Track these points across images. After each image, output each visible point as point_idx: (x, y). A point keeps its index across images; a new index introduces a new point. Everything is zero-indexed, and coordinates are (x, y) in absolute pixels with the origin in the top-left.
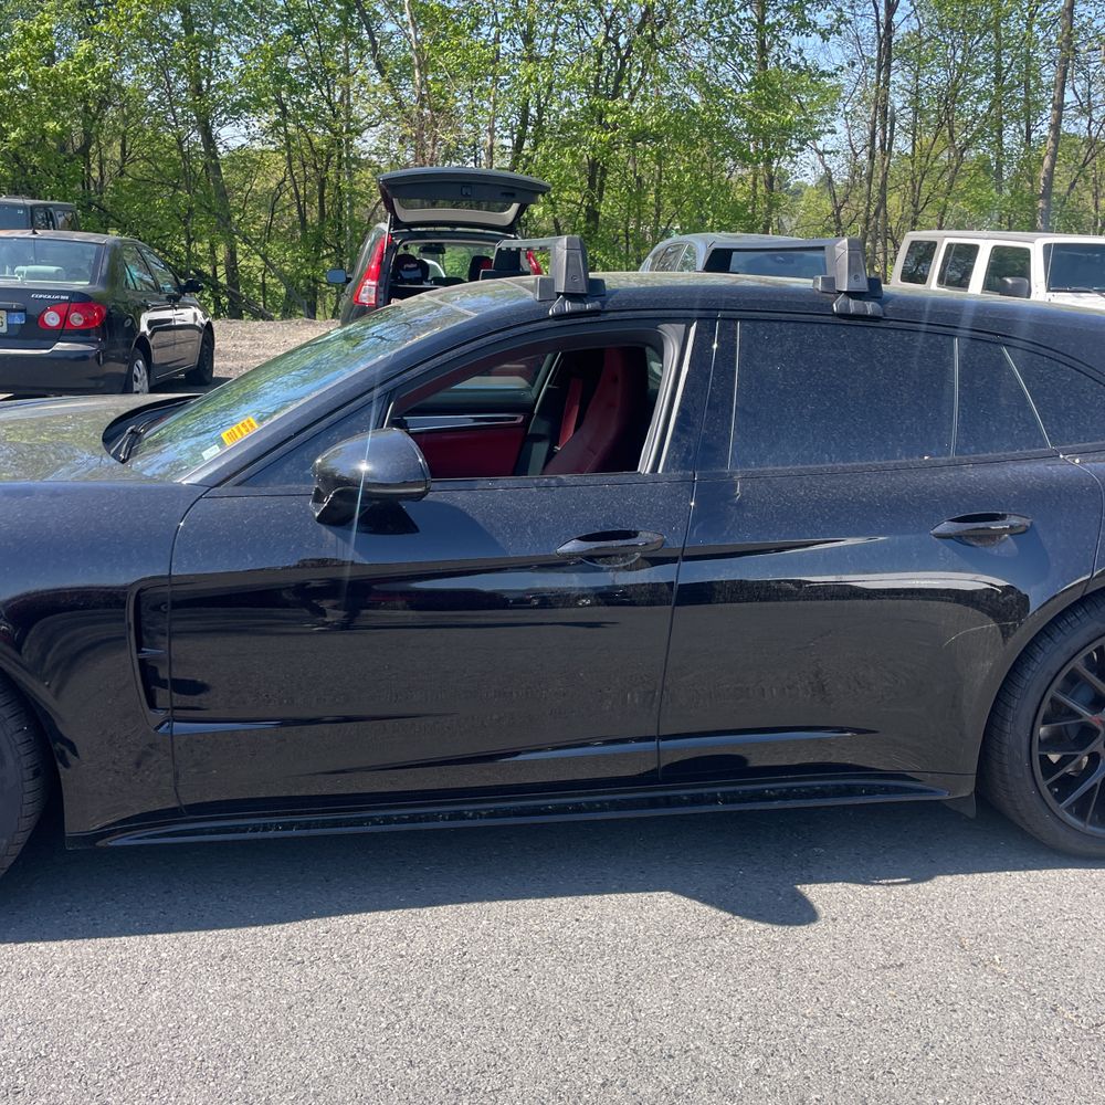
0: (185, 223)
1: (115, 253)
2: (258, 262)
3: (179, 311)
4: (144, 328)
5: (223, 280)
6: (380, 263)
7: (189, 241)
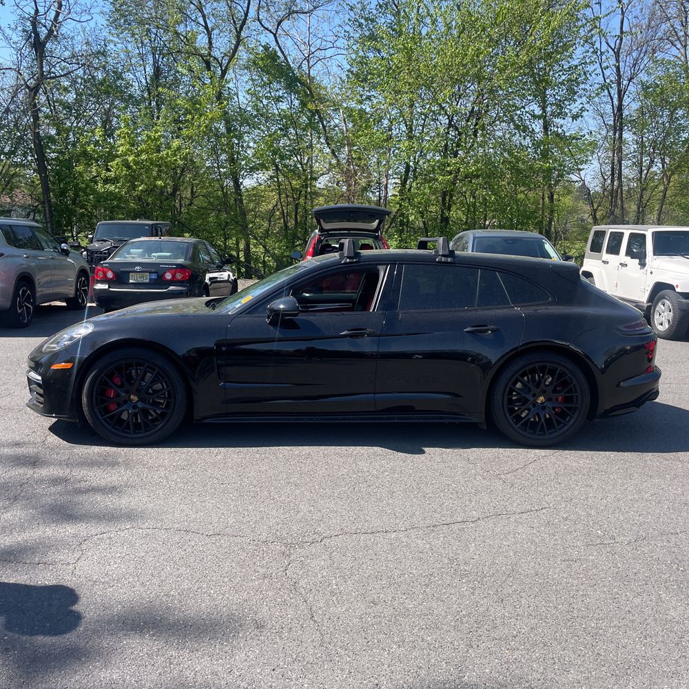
0: (224, 230)
1: (195, 246)
2: (261, 249)
3: (222, 273)
4: (207, 281)
5: (242, 259)
6: (314, 248)
7: (226, 239)
